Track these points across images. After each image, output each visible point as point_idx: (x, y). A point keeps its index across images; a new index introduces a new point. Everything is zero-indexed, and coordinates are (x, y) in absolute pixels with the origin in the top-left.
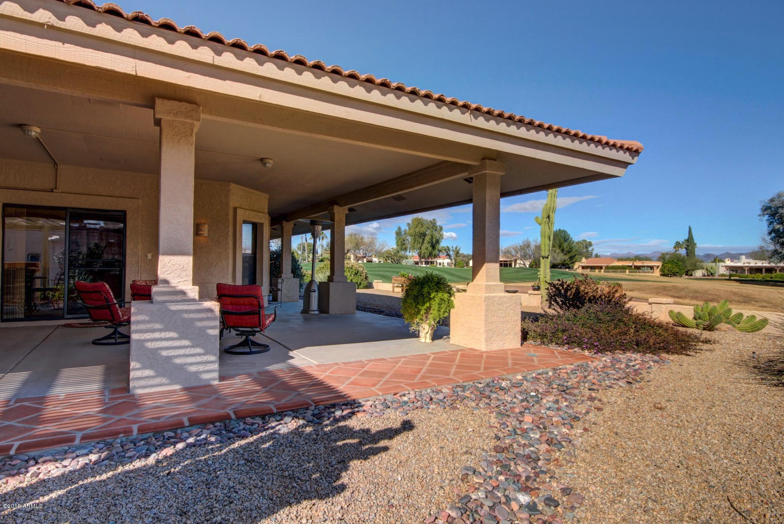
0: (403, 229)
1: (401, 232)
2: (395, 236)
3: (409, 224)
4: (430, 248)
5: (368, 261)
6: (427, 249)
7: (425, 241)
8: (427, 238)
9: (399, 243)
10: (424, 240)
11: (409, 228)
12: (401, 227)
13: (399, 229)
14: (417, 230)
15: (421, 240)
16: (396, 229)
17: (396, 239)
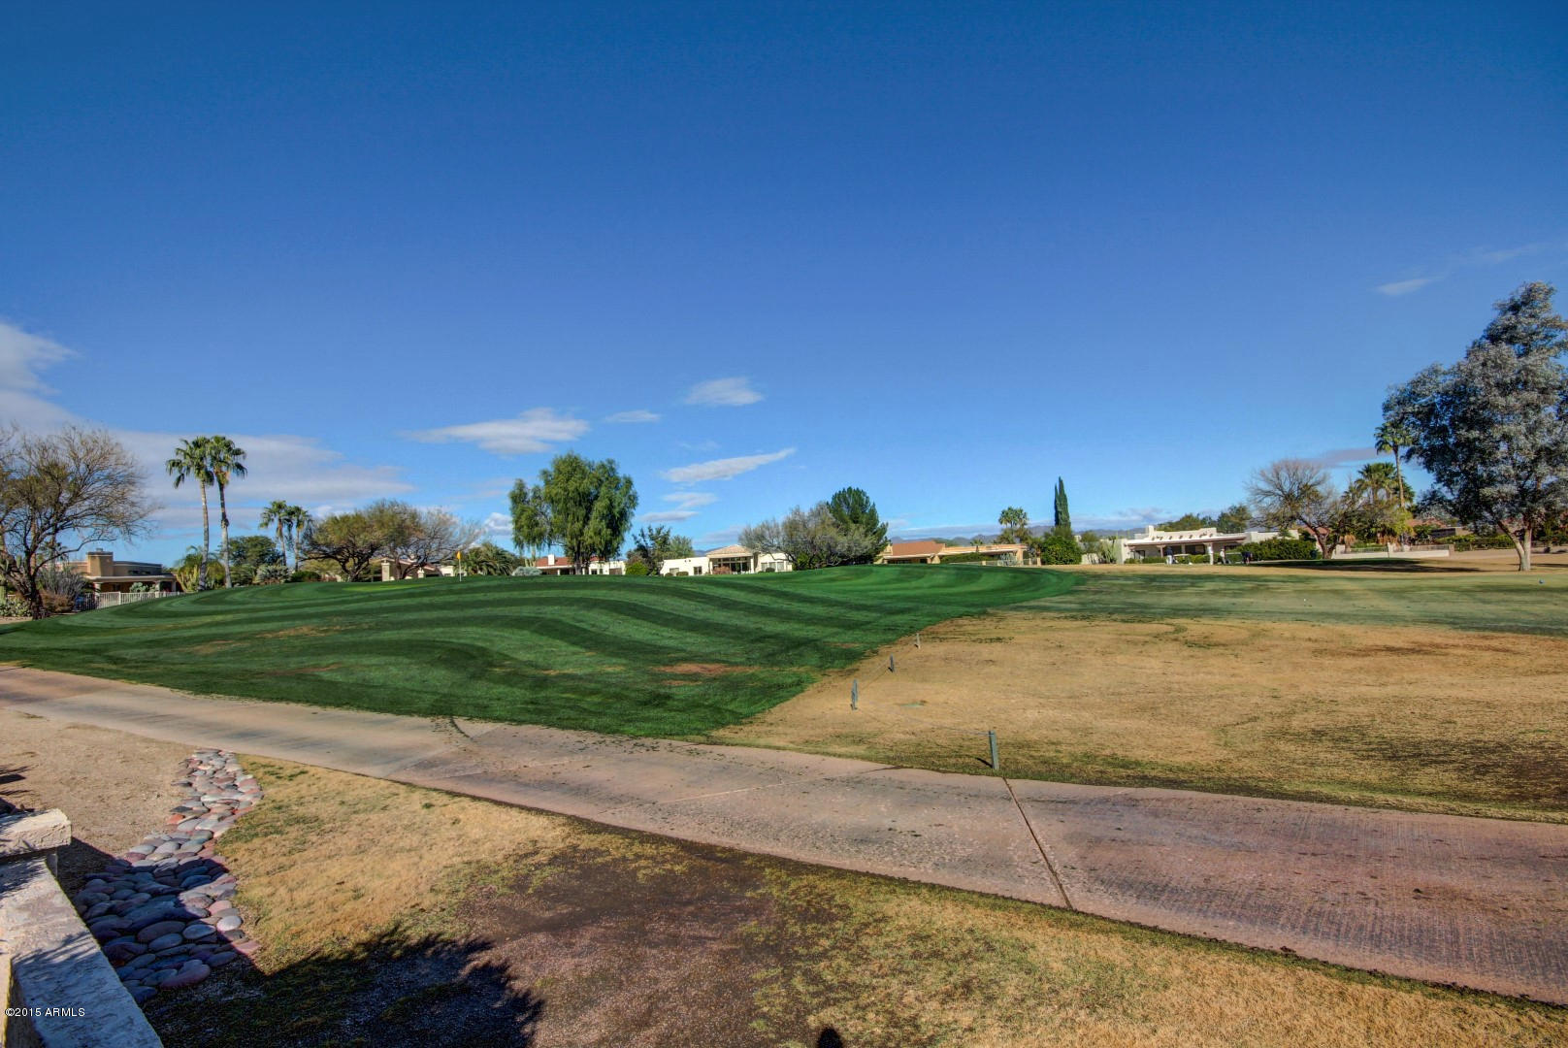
0: (530, 486)
1: (526, 494)
2: (508, 503)
3: (545, 473)
4: (607, 532)
5: (428, 575)
6: (598, 533)
7: (594, 514)
8: (599, 506)
9: (523, 521)
10: (589, 510)
11: (547, 482)
12: (525, 480)
13: (521, 486)
14: (572, 486)
15: (582, 512)
16: (510, 486)
17: (513, 509)
